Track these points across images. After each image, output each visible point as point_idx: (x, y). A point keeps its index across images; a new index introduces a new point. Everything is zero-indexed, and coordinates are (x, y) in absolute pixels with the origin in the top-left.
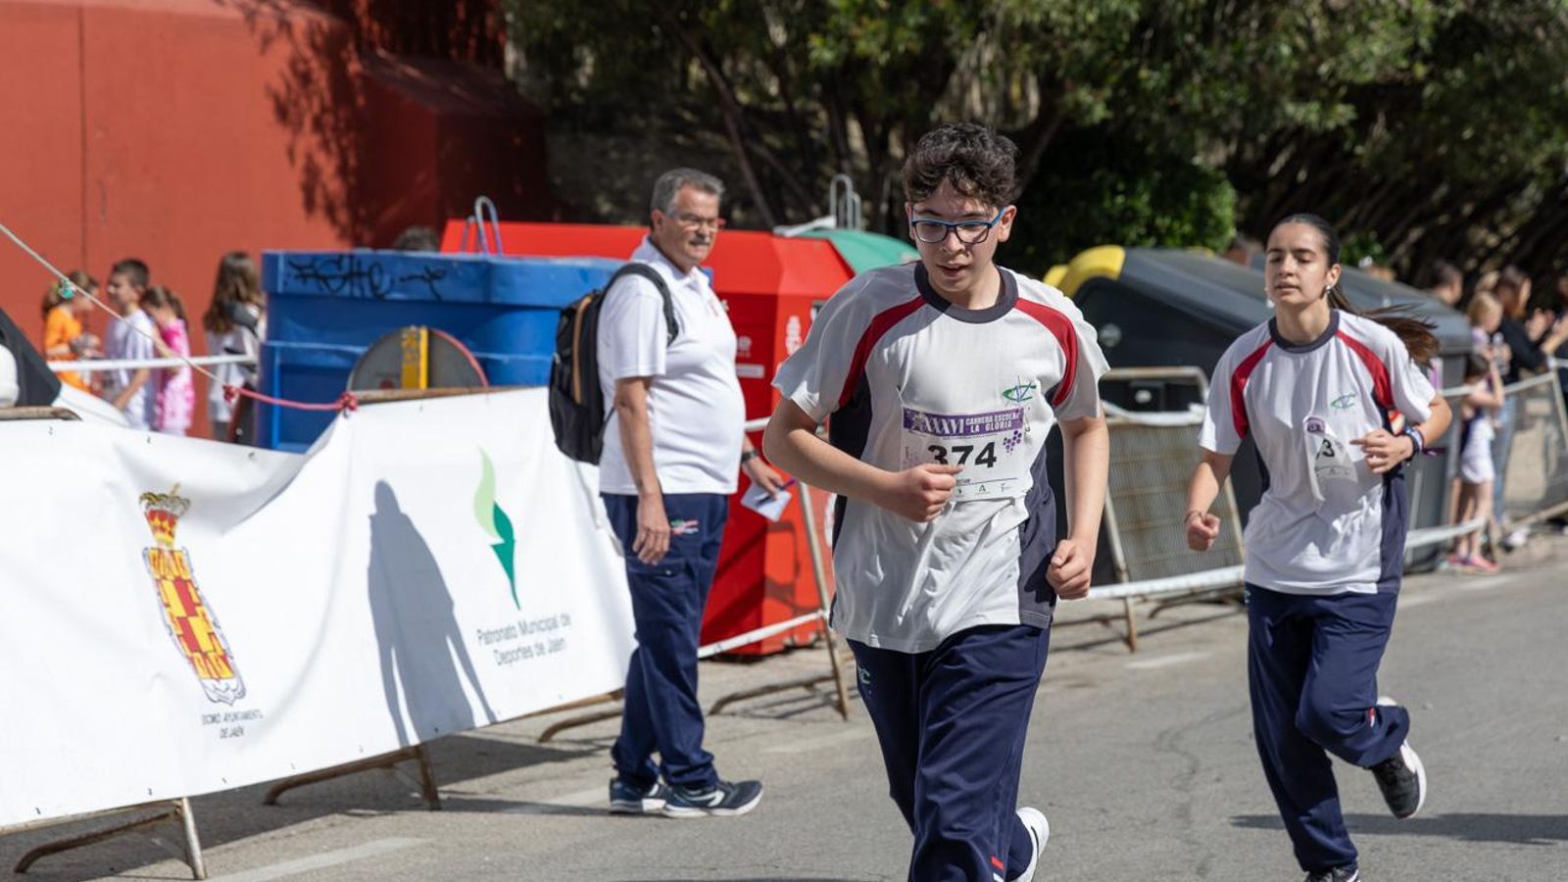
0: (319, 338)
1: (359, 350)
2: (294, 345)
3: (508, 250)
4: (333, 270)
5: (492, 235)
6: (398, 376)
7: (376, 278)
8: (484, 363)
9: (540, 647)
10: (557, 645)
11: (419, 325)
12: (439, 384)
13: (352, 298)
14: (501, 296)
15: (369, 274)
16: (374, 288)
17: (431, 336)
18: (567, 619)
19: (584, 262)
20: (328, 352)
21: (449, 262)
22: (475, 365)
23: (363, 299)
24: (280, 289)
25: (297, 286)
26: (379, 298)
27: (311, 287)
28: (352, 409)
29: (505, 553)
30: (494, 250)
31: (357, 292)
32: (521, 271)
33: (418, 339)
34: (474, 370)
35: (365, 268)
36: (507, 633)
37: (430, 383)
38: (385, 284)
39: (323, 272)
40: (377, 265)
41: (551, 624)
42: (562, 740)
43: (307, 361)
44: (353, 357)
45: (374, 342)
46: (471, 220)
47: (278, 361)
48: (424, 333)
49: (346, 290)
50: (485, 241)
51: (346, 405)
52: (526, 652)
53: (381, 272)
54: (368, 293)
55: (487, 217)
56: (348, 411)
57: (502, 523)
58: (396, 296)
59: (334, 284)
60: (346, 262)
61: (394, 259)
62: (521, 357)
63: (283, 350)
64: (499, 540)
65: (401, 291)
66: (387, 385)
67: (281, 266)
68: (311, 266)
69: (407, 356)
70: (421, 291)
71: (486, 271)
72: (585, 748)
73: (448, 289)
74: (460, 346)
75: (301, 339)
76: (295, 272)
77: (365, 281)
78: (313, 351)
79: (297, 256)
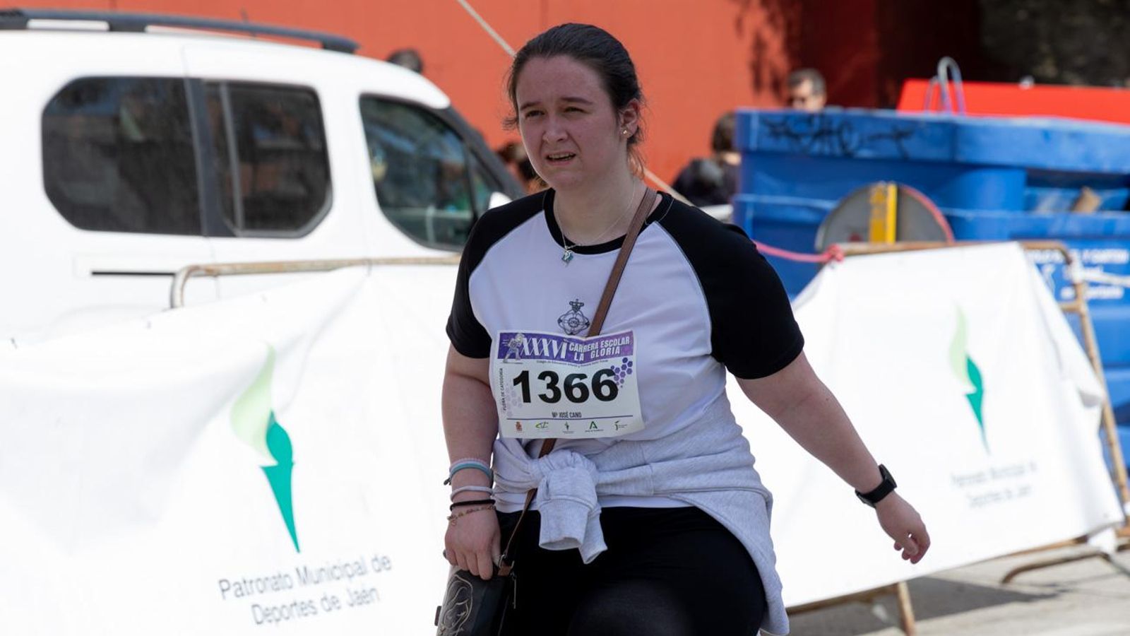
0: (790, 192)
1: (828, 205)
2: (767, 199)
3: (973, 109)
4: (802, 128)
5: (954, 95)
6: (866, 230)
7: (846, 136)
8: (950, 219)
9: (1009, 494)
10: (1024, 491)
11: (888, 180)
12: (906, 237)
13: (821, 157)
14: (966, 155)
15: (839, 132)
16: (843, 145)
17: (900, 194)
18: (1033, 467)
19: (1042, 122)
20: (798, 207)
21: (914, 123)
22: (941, 221)
23: (832, 157)
24: (753, 144)
25: (769, 144)
26: (848, 156)
27: (783, 144)
28: (839, 260)
29: (976, 401)
30: (956, 108)
31: (827, 149)
32: (985, 130)
33: (885, 194)
34: (938, 227)
35: (835, 126)
36: (979, 478)
37: (899, 237)
38: (853, 140)
39: (795, 130)
40: (847, 124)
41: (1020, 471)
42: (1024, 583)
43: (779, 214)
44: (822, 212)
45: (843, 196)
46: (935, 82)
47: (750, 214)
48: (892, 190)
49: (817, 147)
50: (948, 100)
51: (833, 257)
52: (996, 497)
53: (851, 130)
54: (838, 150)
55: (950, 77)
56: (834, 263)
57: (974, 373)
58: (865, 153)
59: (805, 142)
60: (816, 122)
61: (862, 119)
62: (985, 214)
63: (757, 206)
64: (971, 389)
65: (871, 148)
66: (855, 238)
67: (755, 124)
68: (783, 124)
69: (876, 211)
70: (889, 149)
71: (951, 131)
72: (1048, 591)
73: (914, 148)
74: (927, 202)
75: (772, 192)
76: (767, 130)
77: (835, 139)
78: (783, 206)
79: (771, 115)
